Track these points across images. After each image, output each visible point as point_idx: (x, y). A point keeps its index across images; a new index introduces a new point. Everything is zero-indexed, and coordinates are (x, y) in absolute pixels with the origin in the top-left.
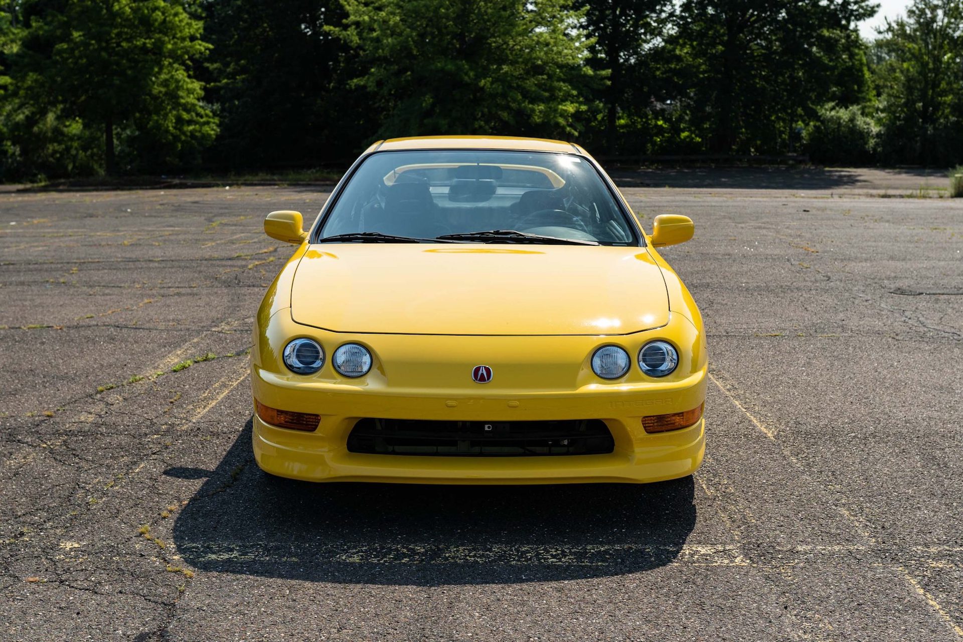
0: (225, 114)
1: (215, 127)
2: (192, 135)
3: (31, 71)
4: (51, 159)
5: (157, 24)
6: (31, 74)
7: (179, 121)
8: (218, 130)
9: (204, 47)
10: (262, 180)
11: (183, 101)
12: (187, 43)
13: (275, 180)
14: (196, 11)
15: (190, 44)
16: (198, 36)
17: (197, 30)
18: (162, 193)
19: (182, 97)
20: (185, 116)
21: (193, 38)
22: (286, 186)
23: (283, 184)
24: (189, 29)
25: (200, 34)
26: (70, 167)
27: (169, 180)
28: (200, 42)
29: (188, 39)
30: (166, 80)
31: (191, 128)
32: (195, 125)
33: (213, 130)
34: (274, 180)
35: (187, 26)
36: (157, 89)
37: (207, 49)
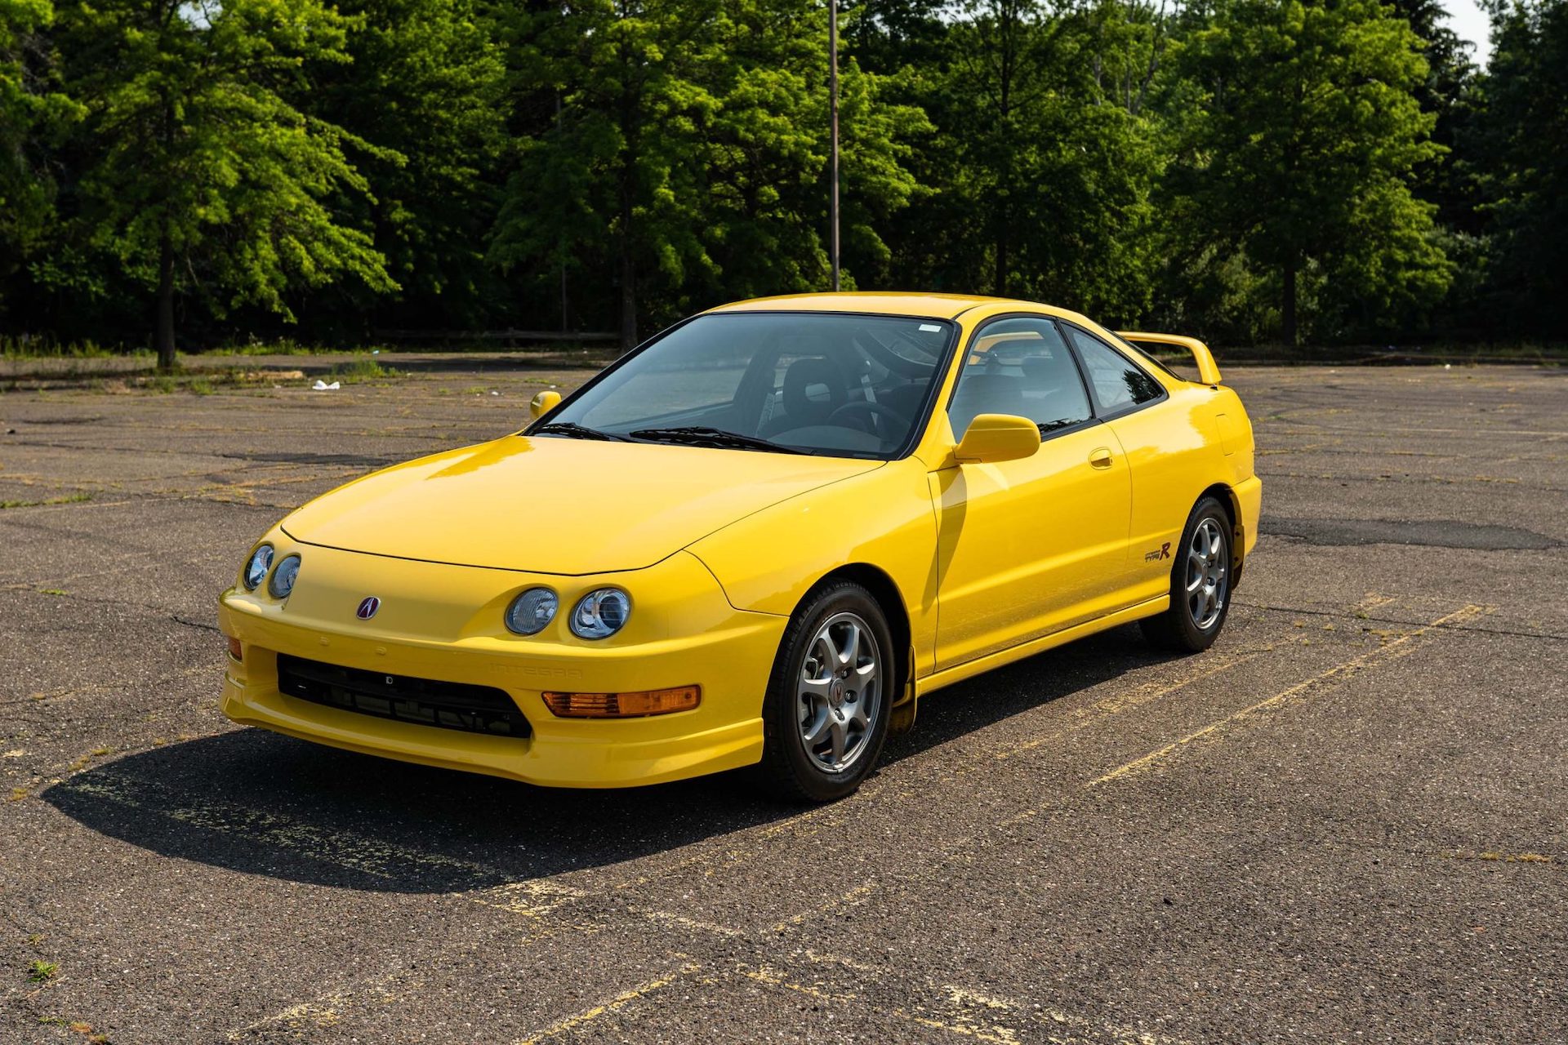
0: (1498, 252)
1: (1446, 274)
2: (1411, 284)
3: (1180, 194)
4: (1226, 320)
5: (1362, 119)
6: (1177, 198)
7: (1390, 263)
8: (1452, 278)
9: (1435, 150)
10: (1526, 356)
11: (1397, 233)
12: (1412, 146)
13: (1537, 357)
14: (1475, 94)
15: (1414, 147)
16: (1428, 134)
17: (1426, 125)
18: (1333, 371)
19: (1398, 229)
20: (1400, 256)
21: (1420, 138)
22: (1556, 365)
23: (1552, 364)
24: (1413, 124)
25: (1431, 131)
26: (1254, 331)
27: (1377, 353)
28: (1430, 143)
29: (1411, 140)
30: (1374, 202)
31: (1410, 274)
32: (1417, 269)
33: (1442, 277)
34: (1534, 356)
35: (1409, 121)
36: (1358, 216)
37: (1438, 154)
